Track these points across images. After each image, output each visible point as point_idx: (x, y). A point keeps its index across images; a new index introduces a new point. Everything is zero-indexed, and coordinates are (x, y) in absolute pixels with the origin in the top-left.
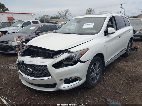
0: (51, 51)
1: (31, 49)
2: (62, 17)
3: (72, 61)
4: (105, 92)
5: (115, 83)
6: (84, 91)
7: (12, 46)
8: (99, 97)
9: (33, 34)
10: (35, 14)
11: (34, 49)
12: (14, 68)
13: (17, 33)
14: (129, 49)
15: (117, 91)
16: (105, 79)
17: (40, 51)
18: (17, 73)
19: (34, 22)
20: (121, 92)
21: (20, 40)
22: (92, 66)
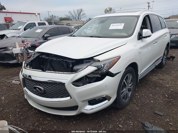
0: (70, 60)
1: (41, 57)
2: (75, 18)
3: (98, 73)
4: (140, 114)
5: (152, 102)
6: (112, 112)
7: (13, 53)
8: (134, 120)
9: (40, 39)
10: (39, 14)
11: (45, 57)
12: (16, 83)
13: (18, 37)
14: (165, 58)
15: (156, 112)
16: (139, 97)
17: (55, 59)
18: (21, 90)
19: (40, 24)
20: (162, 114)
21: (24, 46)
22: (124, 80)
